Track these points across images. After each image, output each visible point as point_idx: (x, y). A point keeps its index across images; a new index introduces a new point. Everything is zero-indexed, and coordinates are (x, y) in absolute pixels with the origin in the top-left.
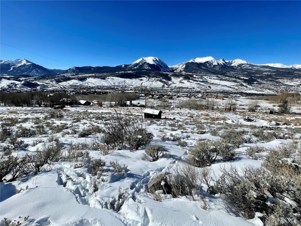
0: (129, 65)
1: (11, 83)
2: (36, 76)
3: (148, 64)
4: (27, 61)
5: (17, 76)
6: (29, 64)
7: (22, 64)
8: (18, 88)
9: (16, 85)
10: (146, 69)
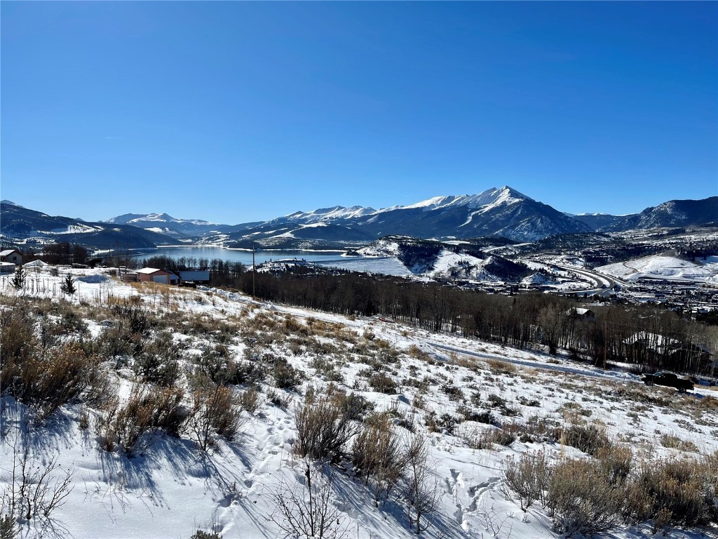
1: (460, 263)
2: (526, 240)
4: (514, 194)
5: (478, 241)
6: (517, 200)
7: (499, 202)
8: (473, 278)
9: (469, 268)
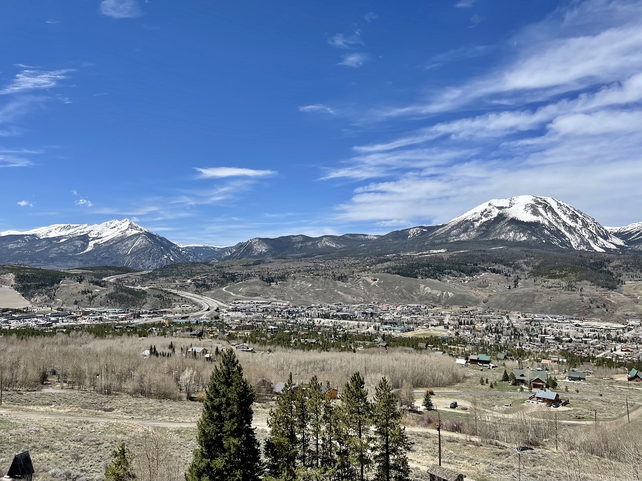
0: (438, 227)
3: (514, 221)
10: (503, 242)
